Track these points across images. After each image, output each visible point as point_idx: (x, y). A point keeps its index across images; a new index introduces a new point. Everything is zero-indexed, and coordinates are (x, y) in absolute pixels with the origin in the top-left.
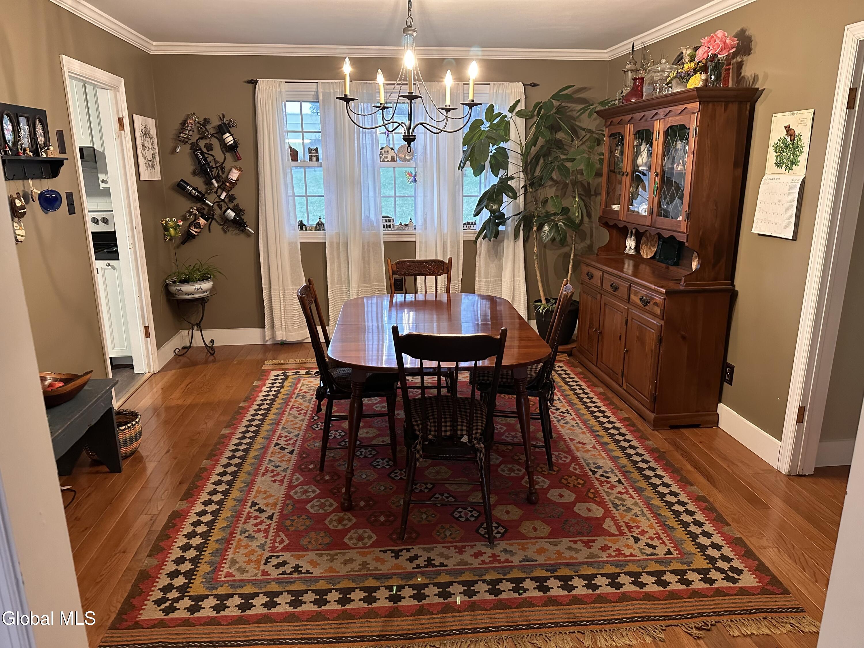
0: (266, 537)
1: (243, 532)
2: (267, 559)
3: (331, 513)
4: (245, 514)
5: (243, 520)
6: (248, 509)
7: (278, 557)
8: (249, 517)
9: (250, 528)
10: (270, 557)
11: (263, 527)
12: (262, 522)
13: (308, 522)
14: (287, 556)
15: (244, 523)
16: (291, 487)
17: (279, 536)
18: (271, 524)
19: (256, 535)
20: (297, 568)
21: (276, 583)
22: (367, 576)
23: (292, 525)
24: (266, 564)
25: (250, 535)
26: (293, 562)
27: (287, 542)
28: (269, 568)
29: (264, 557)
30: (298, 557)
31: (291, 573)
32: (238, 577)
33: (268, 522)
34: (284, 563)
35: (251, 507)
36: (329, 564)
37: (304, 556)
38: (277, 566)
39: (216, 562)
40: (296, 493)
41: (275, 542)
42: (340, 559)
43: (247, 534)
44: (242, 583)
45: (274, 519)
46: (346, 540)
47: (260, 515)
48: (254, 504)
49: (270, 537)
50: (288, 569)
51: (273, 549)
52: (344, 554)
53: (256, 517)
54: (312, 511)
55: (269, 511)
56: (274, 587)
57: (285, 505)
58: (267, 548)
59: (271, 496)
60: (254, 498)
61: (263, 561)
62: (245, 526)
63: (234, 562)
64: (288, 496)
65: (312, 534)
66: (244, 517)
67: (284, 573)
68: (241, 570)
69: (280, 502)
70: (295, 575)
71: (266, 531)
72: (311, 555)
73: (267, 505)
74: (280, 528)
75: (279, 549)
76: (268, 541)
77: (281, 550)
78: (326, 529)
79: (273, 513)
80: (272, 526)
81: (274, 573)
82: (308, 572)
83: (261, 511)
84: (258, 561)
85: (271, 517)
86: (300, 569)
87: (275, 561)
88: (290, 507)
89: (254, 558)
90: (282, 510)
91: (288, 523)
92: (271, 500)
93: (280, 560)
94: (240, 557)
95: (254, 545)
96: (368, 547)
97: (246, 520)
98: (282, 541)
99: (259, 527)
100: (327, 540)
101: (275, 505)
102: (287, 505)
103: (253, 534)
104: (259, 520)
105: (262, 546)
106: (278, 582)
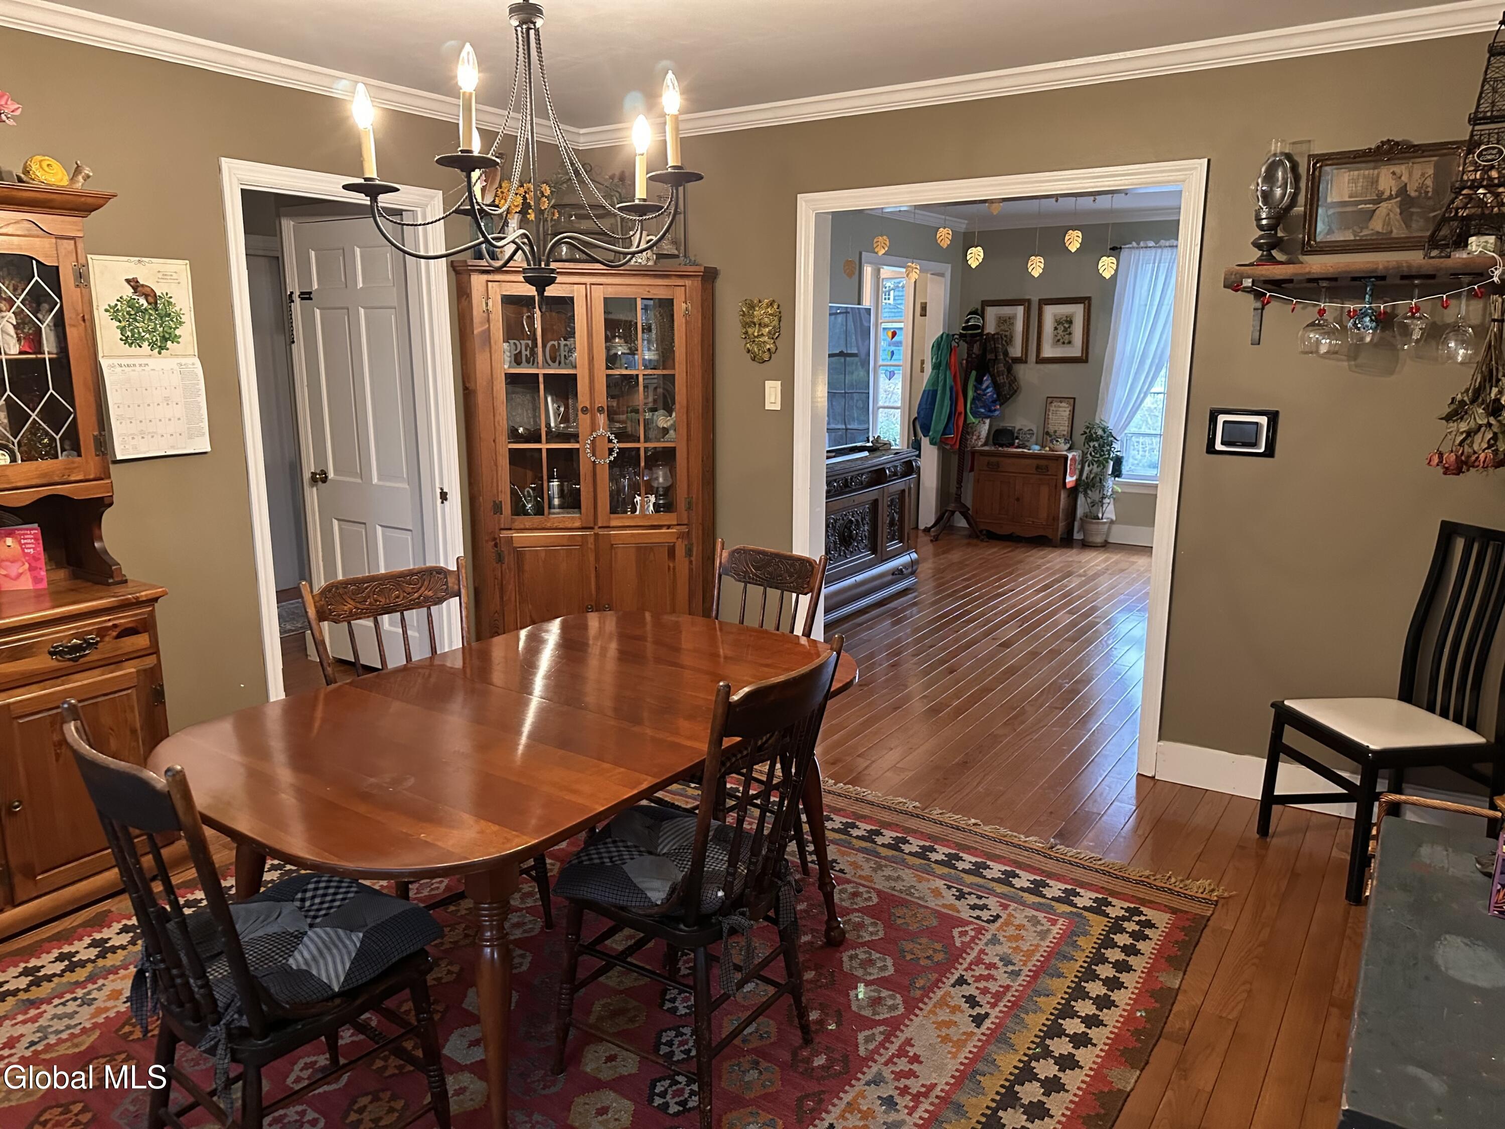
0: (982, 951)
1: (1016, 974)
2: (993, 921)
3: (863, 944)
4: (1001, 1006)
5: (1008, 996)
6: (994, 1013)
7: (978, 918)
8: (998, 996)
9: (1001, 976)
10: (988, 921)
11: (980, 970)
12: (978, 979)
13: (907, 945)
14: (966, 914)
15: (1008, 988)
16: (894, 1025)
17: (962, 942)
18: (966, 970)
19: (996, 960)
20: (961, 896)
21: (994, 891)
22: (885, 858)
23: (935, 950)
24: (998, 916)
25: (1006, 965)
26: (961, 905)
27: (956, 932)
28: (995, 909)
29: (997, 924)
30: (951, 907)
31: (970, 894)
32: (1041, 915)
33: (968, 976)
34: (974, 907)
35: (987, 1015)
36: (919, 886)
37: (944, 906)
38: (984, 907)
39: (1067, 944)
40: (894, 1008)
41: (973, 939)
42: (899, 886)
43: (1010, 968)
44: (1037, 907)
45: (956, 976)
46: (875, 900)
47: (976, 993)
48: (978, 1020)
49: (977, 949)
50: (973, 900)
51: (980, 931)
52: (893, 889)
53: (984, 991)
54: (889, 962)
55: (957, 995)
56: (1000, 888)
57: (928, 991)
58: (989, 936)
59: (940, 1025)
60: (973, 1033)
61: (1000, 921)
62: (1008, 982)
63: (1043, 935)
64: (912, 1006)
65: (914, 927)
66: (1004, 1002)
67: (980, 897)
68: (1035, 921)
69: (931, 1004)
70: (966, 890)
71: (978, 961)
72: (932, 903)
73: (955, 1009)
74: (955, 956)
75: (972, 927)
76: (981, 945)
77: (969, 923)
78: (889, 926)
79: (953, 986)
80: (965, 965)
81: (992, 902)
82: (949, 887)
83: (972, 1001)
84: (1007, 923)
85: (961, 981)
86: (957, 894)
87: (985, 915)
88: (920, 983)
89: (1011, 931)
90: (937, 984)
91: (939, 957)
92: (944, 1015)
93: (977, 913)
94: (1030, 937)
95: (1005, 948)
96: (854, 882)
97: (1004, 993)
98: (963, 934)
99: (986, 972)
100: (898, 912)
101: (943, 1003)
102: (922, 988)
103: (1000, 964)
104: (982, 984)
105: (994, 941)
106: (992, 892)
